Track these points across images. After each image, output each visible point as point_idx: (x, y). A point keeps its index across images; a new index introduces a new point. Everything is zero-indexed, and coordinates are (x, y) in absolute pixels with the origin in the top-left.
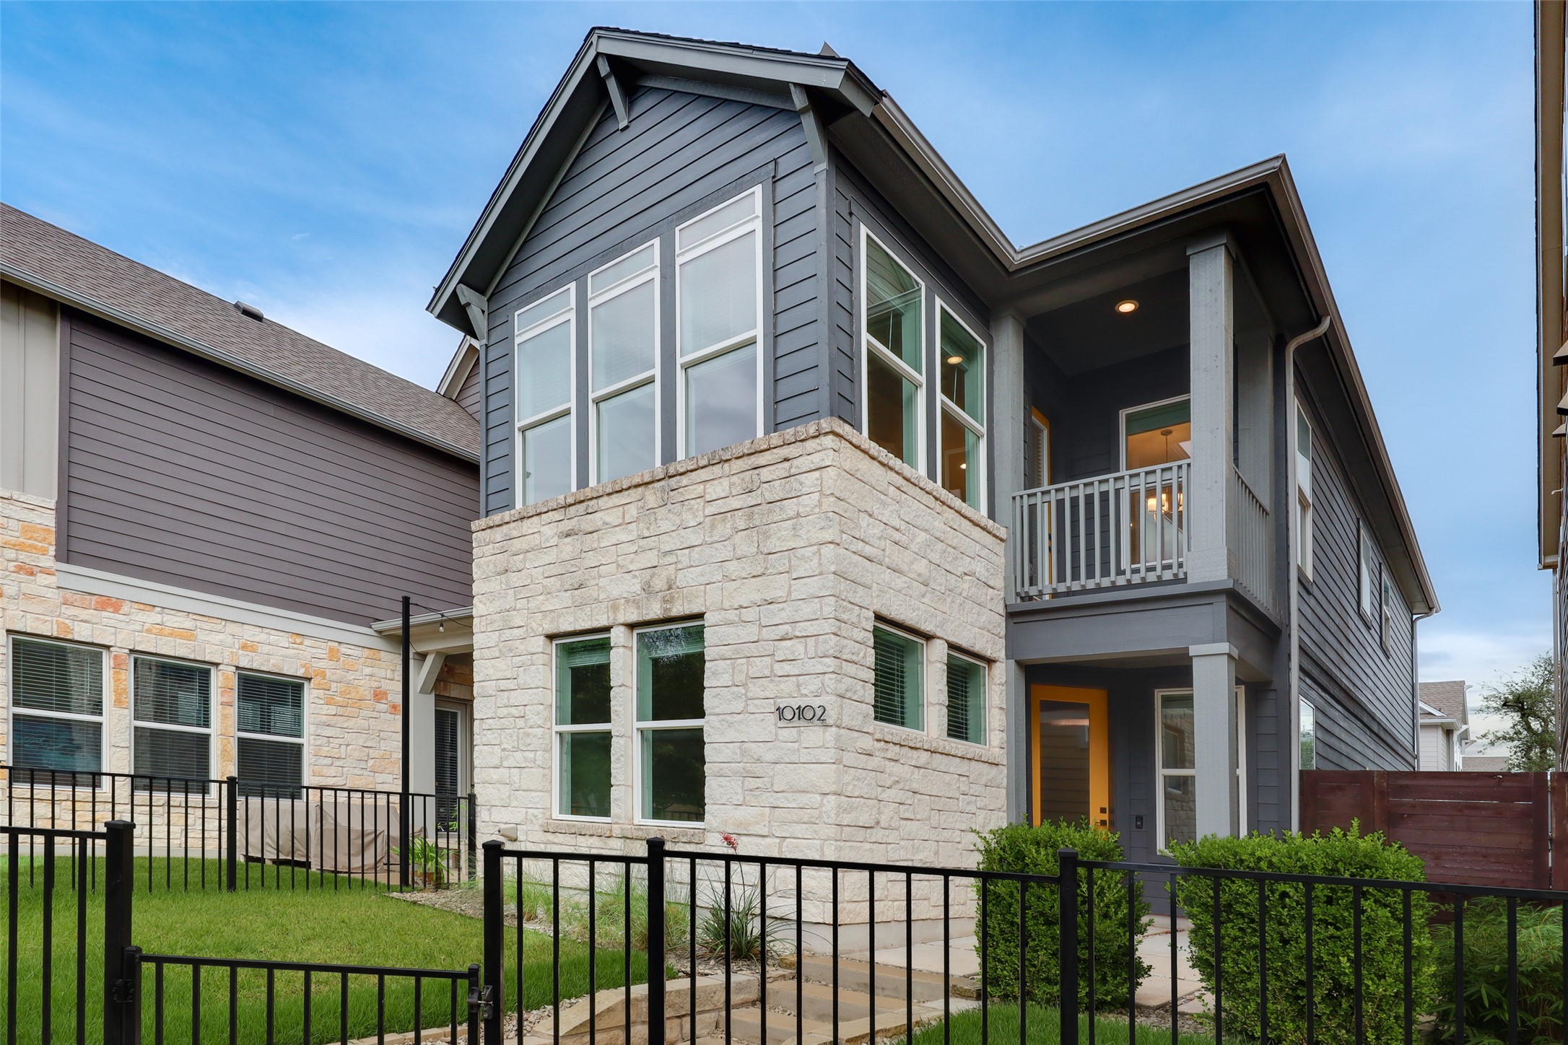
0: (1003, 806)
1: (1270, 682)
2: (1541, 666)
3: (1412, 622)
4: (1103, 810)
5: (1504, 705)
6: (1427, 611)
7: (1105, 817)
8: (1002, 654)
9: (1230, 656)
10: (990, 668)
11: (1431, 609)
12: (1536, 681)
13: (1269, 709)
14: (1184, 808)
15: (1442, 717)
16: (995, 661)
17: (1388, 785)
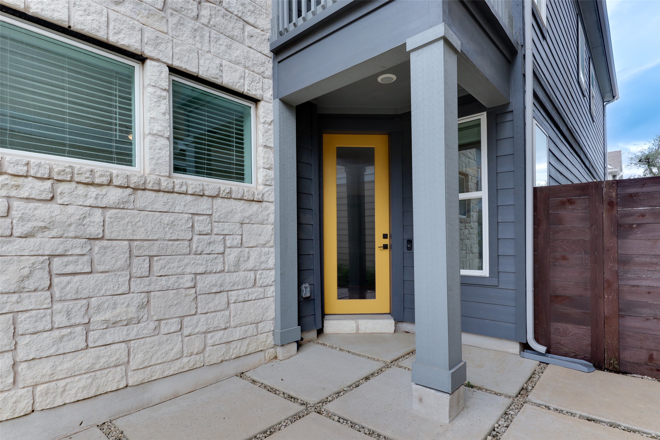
0: (269, 242)
1: (507, 105)
2: (657, 140)
3: (604, 106)
4: (385, 236)
5: (640, 161)
6: (612, 98)
7: (387, 241)
8: (268, 94)
9: (445, 39)
10: (256, 107)
11: (614, 97)
12: (655, 148)
13: (506, 131)
14: (467, 227)
15: (612, 169)
16: (259, 101)
17: (617, 194)
